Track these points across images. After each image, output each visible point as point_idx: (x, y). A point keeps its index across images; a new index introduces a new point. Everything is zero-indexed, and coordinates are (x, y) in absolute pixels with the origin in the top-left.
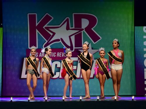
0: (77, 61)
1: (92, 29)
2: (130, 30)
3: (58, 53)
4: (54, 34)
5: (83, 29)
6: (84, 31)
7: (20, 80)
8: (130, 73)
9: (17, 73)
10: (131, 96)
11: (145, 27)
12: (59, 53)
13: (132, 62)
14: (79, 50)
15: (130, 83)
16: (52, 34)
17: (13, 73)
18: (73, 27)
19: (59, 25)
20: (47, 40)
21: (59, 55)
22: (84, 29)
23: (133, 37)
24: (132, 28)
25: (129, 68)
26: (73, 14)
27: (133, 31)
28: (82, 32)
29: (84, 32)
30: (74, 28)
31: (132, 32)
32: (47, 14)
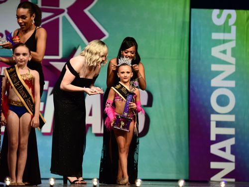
0: (47, 91)
1: (86, 11)
2: (180, 19)
5: (62, 11)
6: (65, 14)
8: (175, 125)
10: (177, 181)
11: (216, 12)
13: (182, 97)
14: (52, 63)
15: (174, 150)
18: (37, 3)
22: (66, 11)
23: (187, 36)
24: (184, 12)
25: (174, 111)
27: (187, 20)
28: (60, 16)
29: (64, 18)
31: (184, 23)
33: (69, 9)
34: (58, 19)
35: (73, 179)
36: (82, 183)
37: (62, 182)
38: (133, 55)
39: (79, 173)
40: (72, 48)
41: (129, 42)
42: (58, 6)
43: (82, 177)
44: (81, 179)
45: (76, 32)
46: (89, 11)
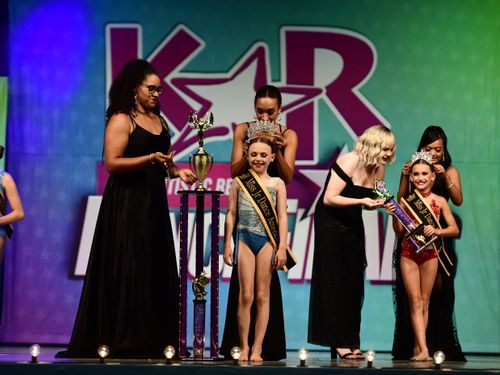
0: (296, 215)
1: (356, 90)
3: (220, 180)
4: (207, 105)
5: (318, 91)
6: (323, 96)
7: (71, 282)
9: (60, 257)
12: (223, 180)
14: (303, 172)
16: (197, 106)
17: (45, 255)
18: (279, 80)
19: (227, 71)
20: (180, 130)
21: (225, 187)
22: (325, 91)
26: (284, 30)
28: (316, 100)
29: (321, 101)
30: (282, 84)
32: (181, 27)
33: (328, 88)
34: (312, 104)
35: (343, 351)
36: (358, 359)
37: (328, 356)
38: (439, 154)
39: (354, 343)
40: (334, 148)
41: (432, 134)
42: (312, 83)
43: (359, 348)
44: (357, 351)
45: (340, 123)
46: (360, 90)
